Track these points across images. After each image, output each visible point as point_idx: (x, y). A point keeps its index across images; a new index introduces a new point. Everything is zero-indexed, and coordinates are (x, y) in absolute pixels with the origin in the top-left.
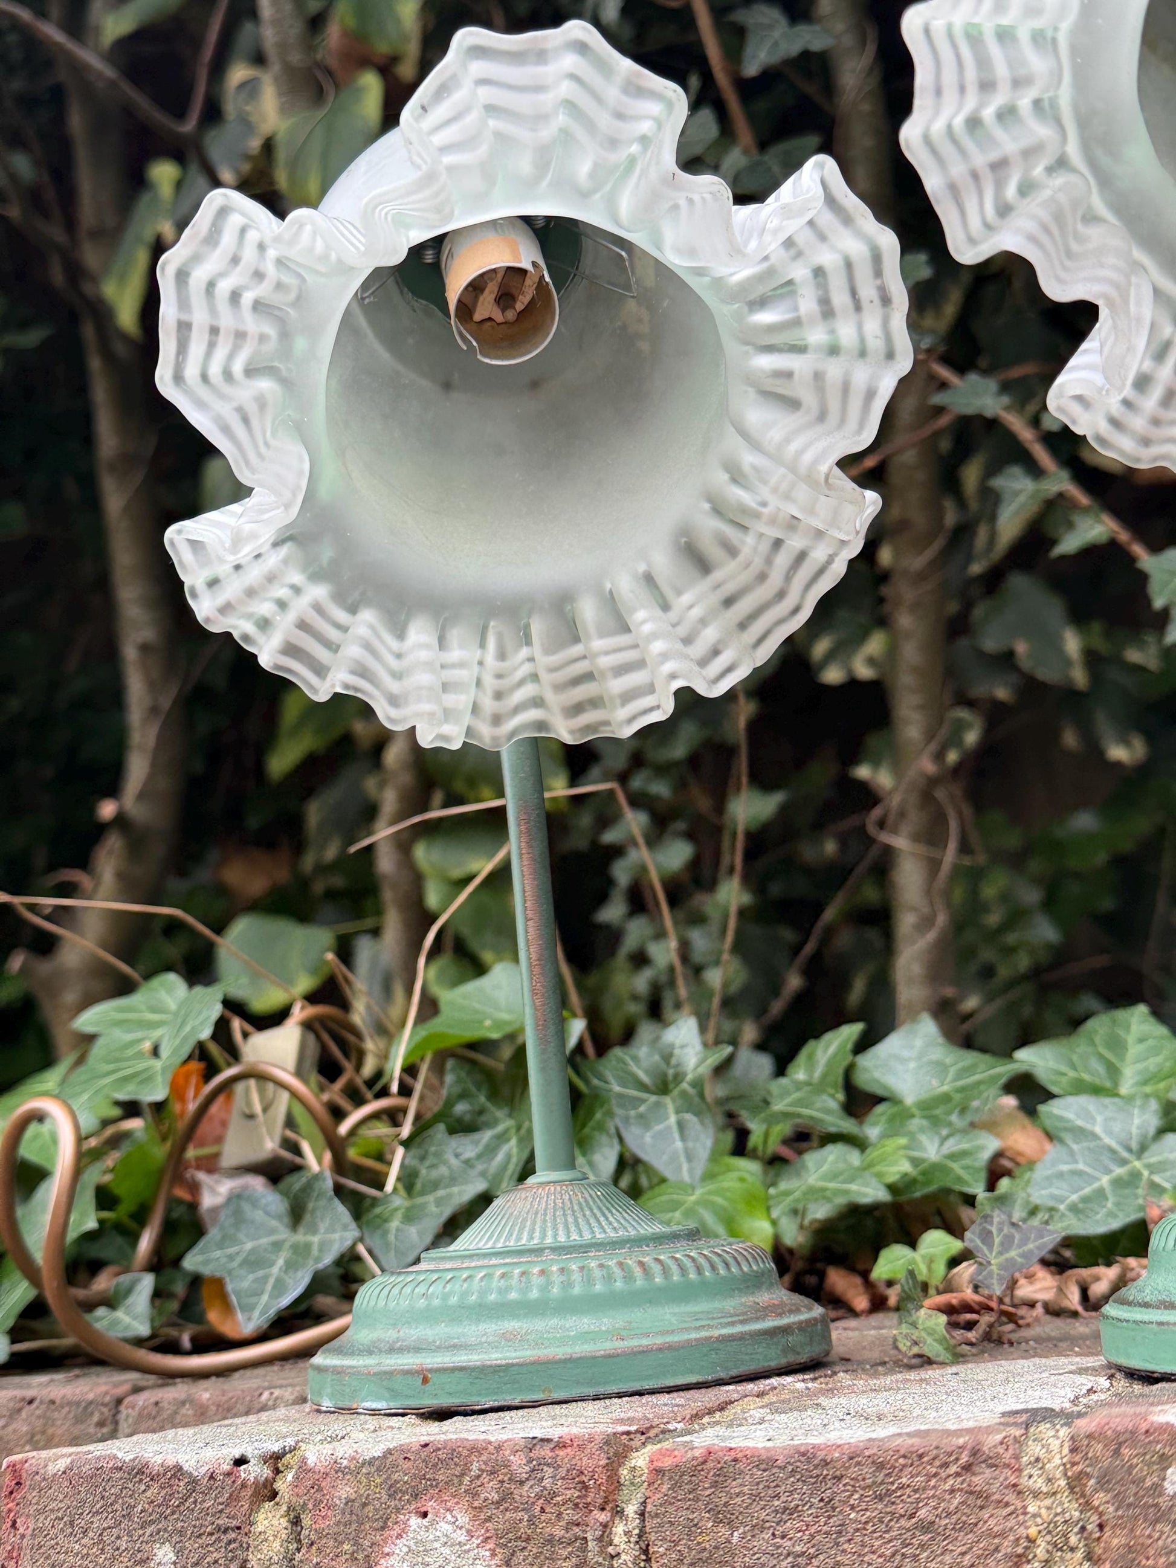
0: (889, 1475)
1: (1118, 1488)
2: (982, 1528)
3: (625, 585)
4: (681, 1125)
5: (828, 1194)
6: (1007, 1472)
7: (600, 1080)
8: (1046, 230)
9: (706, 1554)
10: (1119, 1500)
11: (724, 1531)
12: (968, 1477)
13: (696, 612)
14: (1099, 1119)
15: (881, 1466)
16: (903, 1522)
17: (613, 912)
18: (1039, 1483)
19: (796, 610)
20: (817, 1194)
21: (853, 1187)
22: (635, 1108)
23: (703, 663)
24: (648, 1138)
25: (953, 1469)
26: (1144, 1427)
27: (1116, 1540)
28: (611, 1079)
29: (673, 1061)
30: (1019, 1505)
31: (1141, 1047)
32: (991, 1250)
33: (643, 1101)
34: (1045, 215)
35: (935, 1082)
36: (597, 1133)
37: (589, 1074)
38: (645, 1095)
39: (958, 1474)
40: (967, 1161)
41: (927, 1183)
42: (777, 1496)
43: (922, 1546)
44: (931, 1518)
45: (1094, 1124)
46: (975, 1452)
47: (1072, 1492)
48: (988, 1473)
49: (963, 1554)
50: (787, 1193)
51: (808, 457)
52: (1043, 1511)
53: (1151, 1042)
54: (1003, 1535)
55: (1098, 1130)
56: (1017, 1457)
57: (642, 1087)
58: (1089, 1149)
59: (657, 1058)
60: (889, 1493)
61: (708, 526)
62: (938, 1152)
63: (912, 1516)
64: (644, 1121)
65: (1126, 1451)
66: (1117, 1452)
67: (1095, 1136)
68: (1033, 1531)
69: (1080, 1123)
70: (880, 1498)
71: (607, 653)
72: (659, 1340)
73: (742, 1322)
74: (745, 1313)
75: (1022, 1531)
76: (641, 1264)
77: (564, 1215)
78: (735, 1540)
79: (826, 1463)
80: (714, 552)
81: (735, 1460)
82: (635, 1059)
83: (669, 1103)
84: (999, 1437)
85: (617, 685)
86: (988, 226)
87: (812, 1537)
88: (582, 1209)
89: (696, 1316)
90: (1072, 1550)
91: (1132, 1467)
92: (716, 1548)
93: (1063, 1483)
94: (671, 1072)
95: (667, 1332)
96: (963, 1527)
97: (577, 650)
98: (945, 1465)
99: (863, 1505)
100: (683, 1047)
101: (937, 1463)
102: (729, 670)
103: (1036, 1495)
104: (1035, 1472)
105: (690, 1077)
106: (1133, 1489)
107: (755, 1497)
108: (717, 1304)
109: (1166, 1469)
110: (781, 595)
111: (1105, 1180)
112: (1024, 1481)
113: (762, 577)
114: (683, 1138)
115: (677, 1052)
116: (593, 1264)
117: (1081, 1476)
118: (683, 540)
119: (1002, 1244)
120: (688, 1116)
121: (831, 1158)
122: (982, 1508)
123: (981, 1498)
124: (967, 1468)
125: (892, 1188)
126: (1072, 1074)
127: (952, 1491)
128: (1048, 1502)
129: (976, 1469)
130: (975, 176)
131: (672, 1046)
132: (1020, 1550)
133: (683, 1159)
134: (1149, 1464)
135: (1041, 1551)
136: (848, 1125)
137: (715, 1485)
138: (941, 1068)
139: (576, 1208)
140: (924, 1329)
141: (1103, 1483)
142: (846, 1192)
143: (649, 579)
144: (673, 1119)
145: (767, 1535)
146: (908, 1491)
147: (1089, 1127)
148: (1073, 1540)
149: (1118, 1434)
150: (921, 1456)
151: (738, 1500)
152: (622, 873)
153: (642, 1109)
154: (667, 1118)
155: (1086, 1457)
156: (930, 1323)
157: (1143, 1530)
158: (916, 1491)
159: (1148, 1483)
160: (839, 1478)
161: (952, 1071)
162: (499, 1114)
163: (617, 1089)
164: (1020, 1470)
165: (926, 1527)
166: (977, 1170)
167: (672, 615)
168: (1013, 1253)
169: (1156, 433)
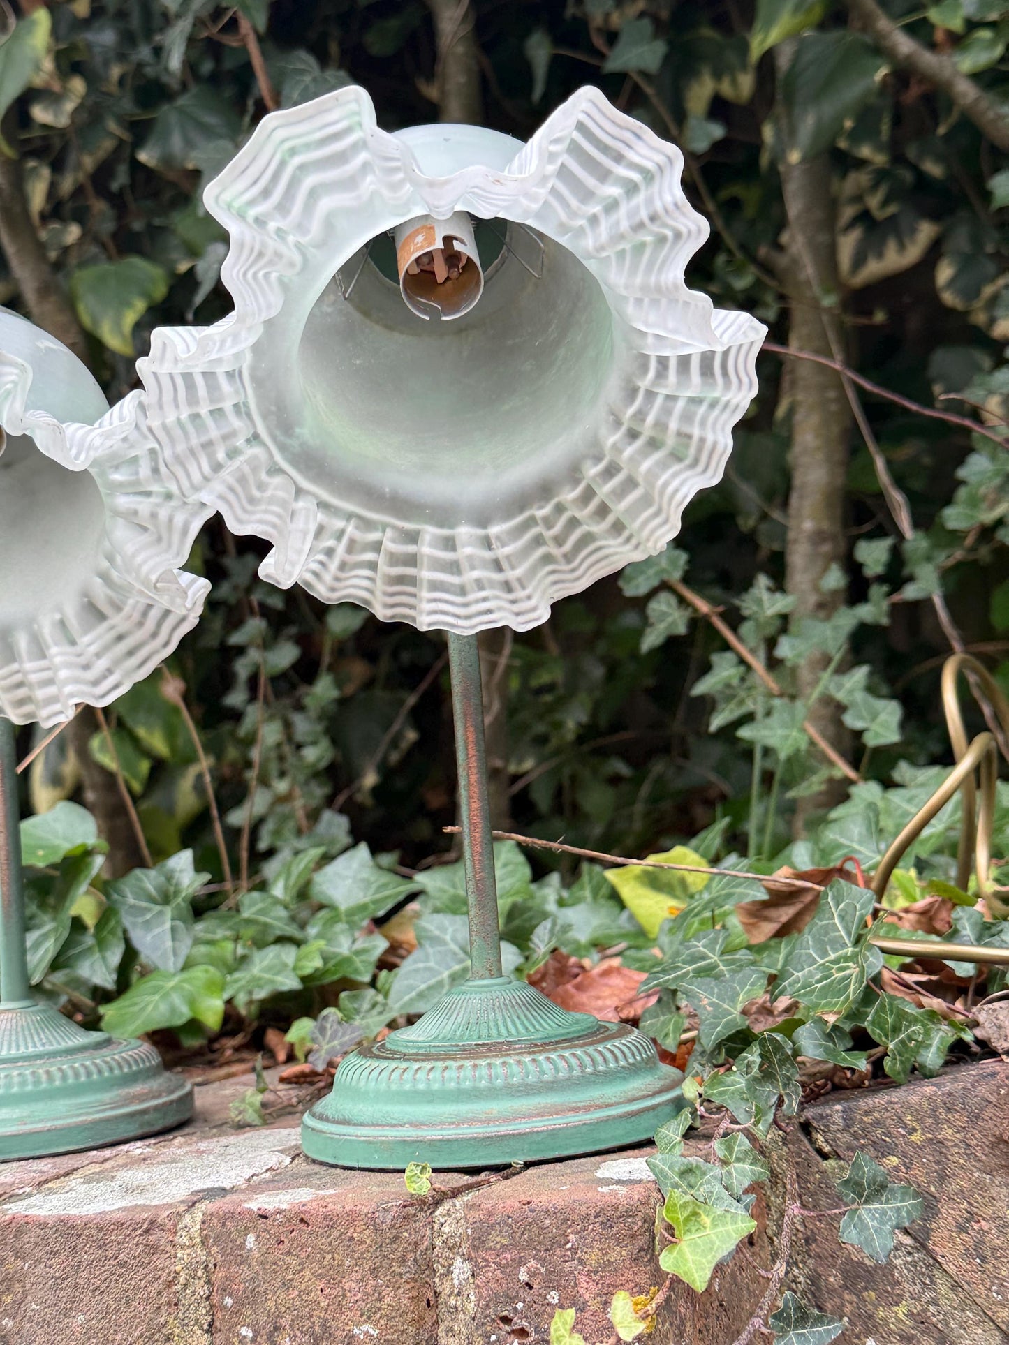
0: (105, 1234)
1: (223, 1244)
2: (152, 1266)
3: (47, 629)
4: (173, 930)
5: (262, 982)
6: (169, 1234)
7: (119, 894)
8: (232, 489)
9: (10, 1276)
10: (223, 1251)
11: (20, 1263)
12: (146, 1236)
13: (93, 649)
14: (450, 930)
15: (101, 1230)
16: (111, 1261)
17: (236, 698)
18: (185, 1240)
19: (166, 644)
20: (257, 982)
21: (279, 978)
22: (143, 915)
23: (96, 683)
24: (149, 938)
25: (139, 1232)
26: (239, 1210)
27: (220, 1273)
28: (129, 895)
29: (174, 881)
30: (173, 1252)
31: (504, 871)
32: (324, 1039)
33: (149, 910)
34: (231, 480)
35: (361, 894)
36: (110, 937)
37: (112, 891)
38: (152, 906)
39: (141, 1235)
40: (364, 957)
41: (334, 973)
42: (48, 1244)
43: (120, 1275)
44: (126, 1259)
45: (446, 934)
46: (152, 1222)
47: (203, 1245)
48: (159, 1234)
49: (141, 1280)
50: (236, 981)
51: (145, 569)
52: (185, 1257)
53: (510, 868)
54: (163, 1269)
55: (448, 938)
56: (175, 1225)
57: (152, 900)
58: (439, 952)
59: (162, 879)
60: (105, 1244)
61: (100, 592)
62: (350, 949)
63: (116, 1258)
64: (147, 925)
65: (228, 1224)
66: (224, 1224)
67: (444, 943)
68: (178, 1268)
69: (437, 933)
70: (100, 1247)
71: (35, 672)
72: (48, 1125)
73: (112, 1109)
74: (117, 1102)
75: (172, 1268)
76: (48, 1072)
77: (11, 1034)
78: (26, 1268)
79: (73, 1227)
80: (105, 608)
81: (27, 1223)
82: (148, 877)
83: (168, 911)
84: (167, 1213)
85: (40, 694)
86: (206, 479)
87: (65, 1268)
88: (23, 1030)
89: (79, 1107)
90: (199, 1278)
91: (231, 1233)
92: (16, 1272)
93: (198, 1240)
94: (172, 889)
95: (53, 1120)
96: (141, 1265)
97: (15, 666)
98: (135, 1230)
99: (92, 1251)
100: (181, 871)
101: (131, 1228)
102: (116, 686)
103: (182, 1247)
104: (184, 1234)
105: (183, 894)
106: (231, 1245)
107: (36, 1245)
108: (99, 1096)
109: (246, 1235)
110: (154, 635)
111: (446, 974)
112: (176, 1239)
113: (140, 624)
114: (174, 939)
115: (177, 875)
116: (15, 1073)
117: (207, 1236)
118: (86, 600)
119: (331, 1035)
120: (178, 923)
121: (271, 955)
122: (153, 1254)
123: (154, 1249)
124: (147, 1231)
125: (304, 979)
126: (452, 891)
127: (137, 1245)
128: (188, 1251)
129: (151, 1232)
130: (192, 452)
131: (172, 871)
132: (170, 1278)
133: (171, 954)
134: (239, 1232)
135: (182, 1279)
136: (291, 930)
137: (15, 1236)
138: (367, 883)
139: (19, 1029)
140: (249, 1104)
141: (217, 1241)
142: (272, 982)
143: (62, 624)
144: (168, 925)
145: (42, 1266)
146: (115, 1244)
147: (442, 935)
148: (200, 1273)
149: (225, 1214)
150: (122, 1224)
151: (28, 1246)
152: (242, 669)
153: (148, 916)
154: (164, 923)
155: (209, 1227)
156: (252, 1100)
157: (234, 1268)
158: (119, 1244)
159: (238, 1243)
160: (79, 1236)
161: (374, 886)
162: (46, 918)
163: (131, 901)
164: (176, 1233)
165: (123, 1264)
166: (370, 963)
167: (77, 649)
168: (336, 1043)
169: (337, 585)
